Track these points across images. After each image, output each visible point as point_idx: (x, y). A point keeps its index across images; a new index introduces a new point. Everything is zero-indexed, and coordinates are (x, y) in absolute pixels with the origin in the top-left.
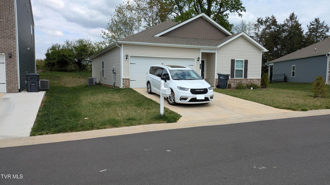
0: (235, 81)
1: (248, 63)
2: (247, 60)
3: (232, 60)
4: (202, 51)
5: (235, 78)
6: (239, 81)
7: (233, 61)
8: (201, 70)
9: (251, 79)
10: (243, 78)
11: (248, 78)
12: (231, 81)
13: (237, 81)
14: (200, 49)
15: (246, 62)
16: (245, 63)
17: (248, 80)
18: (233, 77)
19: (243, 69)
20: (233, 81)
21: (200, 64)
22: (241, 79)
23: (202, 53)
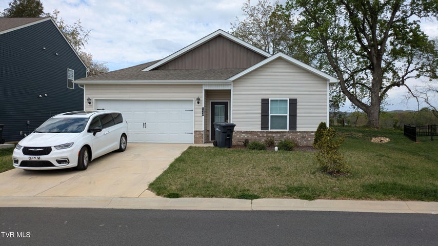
0: (270, 135)
1: (298, 104)
2: (296, 99)
3: (262, 99)
4: (204, 88)
5: (270, 130)
6: (279, 135)
7: (265, 103)
8: (203, 116)
9: (305, 132)
10: (288, 130)
11: (298, 130)
12: (261, 135)
13: (274, 135)
14: (202, 85)
15: (293, 103)
16: (290, 104)
17: (299, 134)
18: (267, 128)
19: (288, 115)
20: (265, 135)
21: (203, 109)
22: (283, 132)
23: (205, 90)
